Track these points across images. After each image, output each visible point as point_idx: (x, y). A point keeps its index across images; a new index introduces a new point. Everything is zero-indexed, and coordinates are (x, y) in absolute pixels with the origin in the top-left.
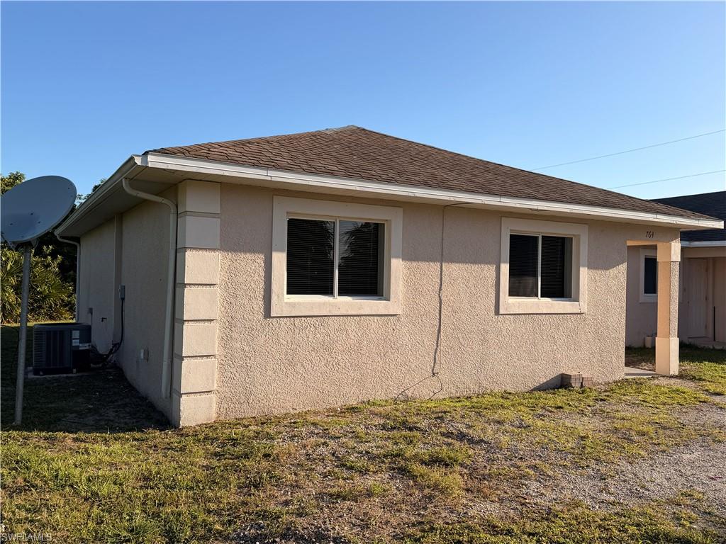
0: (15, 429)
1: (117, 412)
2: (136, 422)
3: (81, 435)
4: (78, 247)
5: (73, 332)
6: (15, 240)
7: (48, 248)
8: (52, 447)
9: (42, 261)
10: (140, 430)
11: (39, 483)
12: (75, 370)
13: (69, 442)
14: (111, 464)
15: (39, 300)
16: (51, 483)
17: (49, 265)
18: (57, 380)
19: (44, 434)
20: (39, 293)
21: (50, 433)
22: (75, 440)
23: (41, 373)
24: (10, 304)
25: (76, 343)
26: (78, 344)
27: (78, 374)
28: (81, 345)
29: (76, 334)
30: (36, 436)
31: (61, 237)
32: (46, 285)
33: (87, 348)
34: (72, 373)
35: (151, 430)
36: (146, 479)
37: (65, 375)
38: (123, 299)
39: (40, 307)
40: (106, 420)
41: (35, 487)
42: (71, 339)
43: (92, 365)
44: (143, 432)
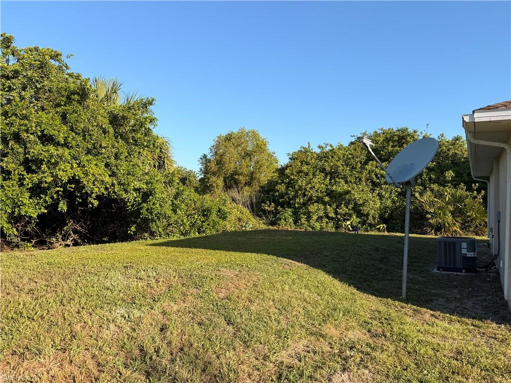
0: (400, 300)
1: (475, 303)
2: (485, 314)
3: (437, 313)
4: (488, 185)
5: (462, 243)
6: (399, 182)
7: (475, 185)
8: (414, 316)
9: (470, 195)
10: (480, 319)
11: (388, 334)
12: (464, 271)
13: (427, 316)
14: (443, 337)
15: (468, 222)
16: (395, 337)
17: (475, 197)
18: (448, 275)
19: (415, 307)
20: (469, 216)
21: (418, 308)
22: (432, 315)
23: (441, 270)
24: (448, 223)
25: (464, 251)
26: (466, 252)
27: (465, 274)
28: (468, 253)
29: (464, 245)
30: (409, 308)
31: (475, 177)
32: (473, 211)
33: (473, 256)
34: (462, 272)
35: (489, 321)
36: (460, 353)
37: (455, 273)
38: (499, 222)
39: (469, 226)
40: (463, 308)
41: (385, 336)
42: (461, 249)
43: (477, 269)
44: (482, 321)
